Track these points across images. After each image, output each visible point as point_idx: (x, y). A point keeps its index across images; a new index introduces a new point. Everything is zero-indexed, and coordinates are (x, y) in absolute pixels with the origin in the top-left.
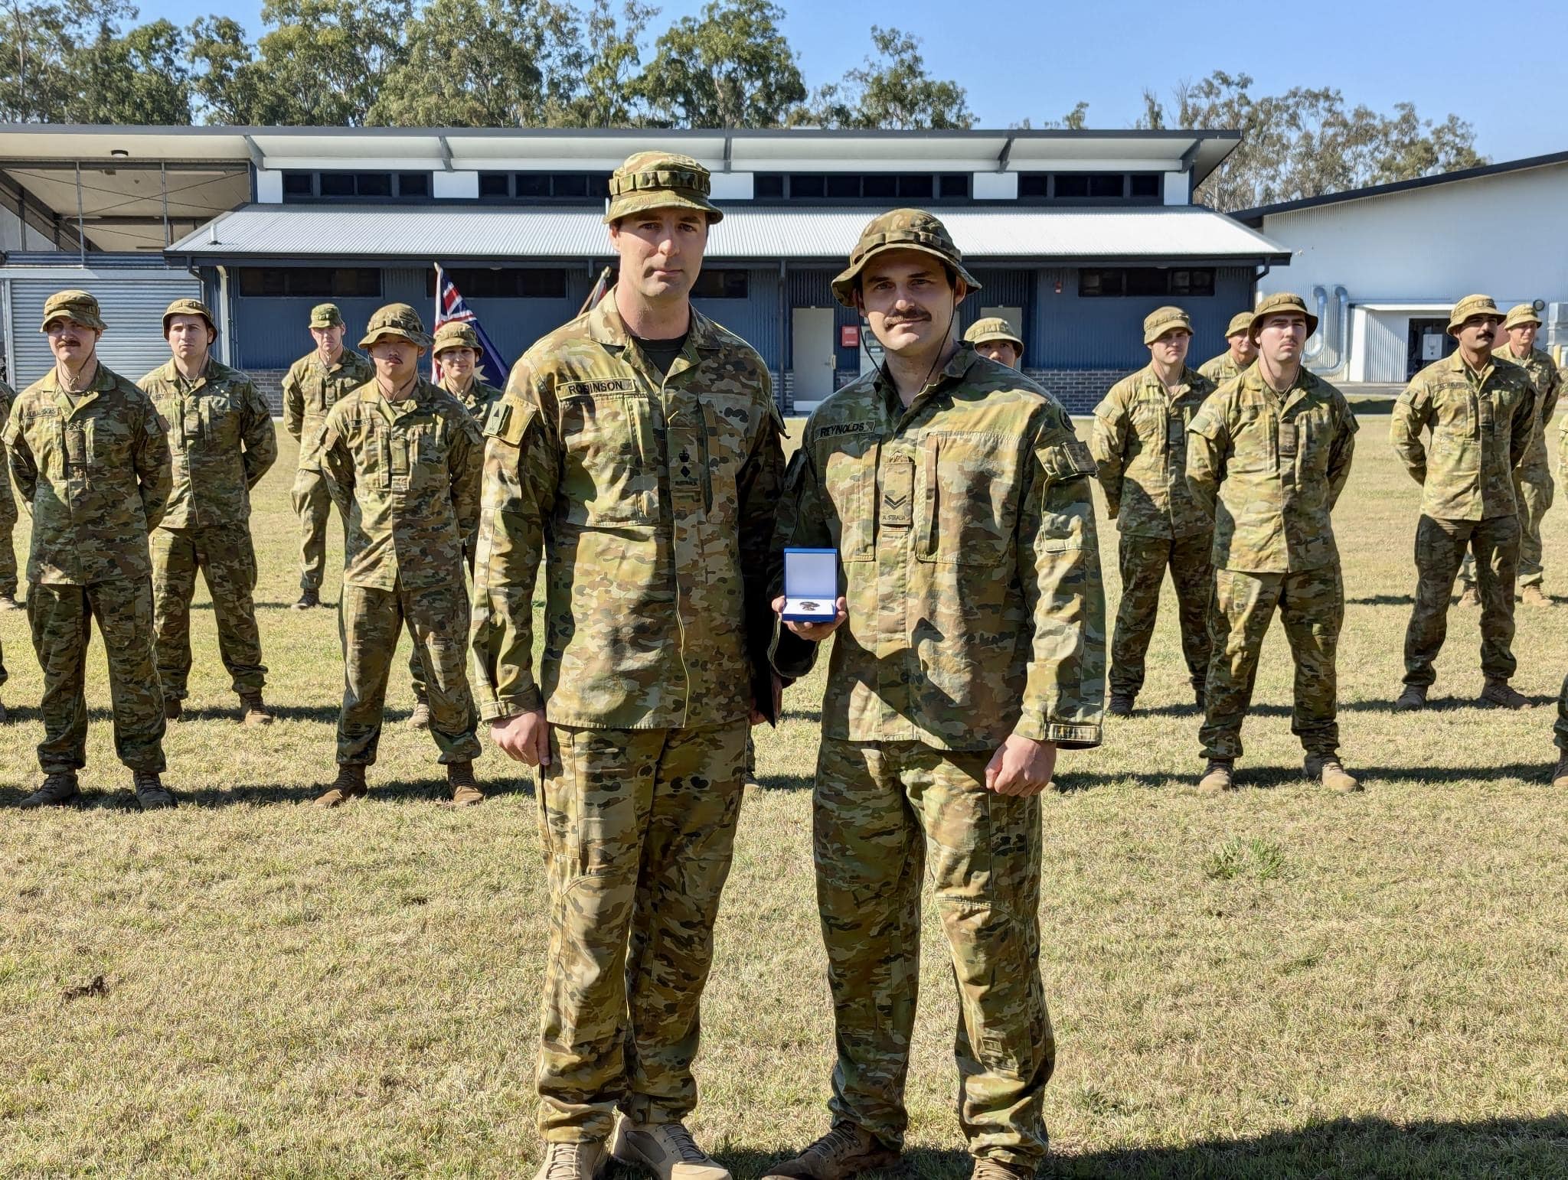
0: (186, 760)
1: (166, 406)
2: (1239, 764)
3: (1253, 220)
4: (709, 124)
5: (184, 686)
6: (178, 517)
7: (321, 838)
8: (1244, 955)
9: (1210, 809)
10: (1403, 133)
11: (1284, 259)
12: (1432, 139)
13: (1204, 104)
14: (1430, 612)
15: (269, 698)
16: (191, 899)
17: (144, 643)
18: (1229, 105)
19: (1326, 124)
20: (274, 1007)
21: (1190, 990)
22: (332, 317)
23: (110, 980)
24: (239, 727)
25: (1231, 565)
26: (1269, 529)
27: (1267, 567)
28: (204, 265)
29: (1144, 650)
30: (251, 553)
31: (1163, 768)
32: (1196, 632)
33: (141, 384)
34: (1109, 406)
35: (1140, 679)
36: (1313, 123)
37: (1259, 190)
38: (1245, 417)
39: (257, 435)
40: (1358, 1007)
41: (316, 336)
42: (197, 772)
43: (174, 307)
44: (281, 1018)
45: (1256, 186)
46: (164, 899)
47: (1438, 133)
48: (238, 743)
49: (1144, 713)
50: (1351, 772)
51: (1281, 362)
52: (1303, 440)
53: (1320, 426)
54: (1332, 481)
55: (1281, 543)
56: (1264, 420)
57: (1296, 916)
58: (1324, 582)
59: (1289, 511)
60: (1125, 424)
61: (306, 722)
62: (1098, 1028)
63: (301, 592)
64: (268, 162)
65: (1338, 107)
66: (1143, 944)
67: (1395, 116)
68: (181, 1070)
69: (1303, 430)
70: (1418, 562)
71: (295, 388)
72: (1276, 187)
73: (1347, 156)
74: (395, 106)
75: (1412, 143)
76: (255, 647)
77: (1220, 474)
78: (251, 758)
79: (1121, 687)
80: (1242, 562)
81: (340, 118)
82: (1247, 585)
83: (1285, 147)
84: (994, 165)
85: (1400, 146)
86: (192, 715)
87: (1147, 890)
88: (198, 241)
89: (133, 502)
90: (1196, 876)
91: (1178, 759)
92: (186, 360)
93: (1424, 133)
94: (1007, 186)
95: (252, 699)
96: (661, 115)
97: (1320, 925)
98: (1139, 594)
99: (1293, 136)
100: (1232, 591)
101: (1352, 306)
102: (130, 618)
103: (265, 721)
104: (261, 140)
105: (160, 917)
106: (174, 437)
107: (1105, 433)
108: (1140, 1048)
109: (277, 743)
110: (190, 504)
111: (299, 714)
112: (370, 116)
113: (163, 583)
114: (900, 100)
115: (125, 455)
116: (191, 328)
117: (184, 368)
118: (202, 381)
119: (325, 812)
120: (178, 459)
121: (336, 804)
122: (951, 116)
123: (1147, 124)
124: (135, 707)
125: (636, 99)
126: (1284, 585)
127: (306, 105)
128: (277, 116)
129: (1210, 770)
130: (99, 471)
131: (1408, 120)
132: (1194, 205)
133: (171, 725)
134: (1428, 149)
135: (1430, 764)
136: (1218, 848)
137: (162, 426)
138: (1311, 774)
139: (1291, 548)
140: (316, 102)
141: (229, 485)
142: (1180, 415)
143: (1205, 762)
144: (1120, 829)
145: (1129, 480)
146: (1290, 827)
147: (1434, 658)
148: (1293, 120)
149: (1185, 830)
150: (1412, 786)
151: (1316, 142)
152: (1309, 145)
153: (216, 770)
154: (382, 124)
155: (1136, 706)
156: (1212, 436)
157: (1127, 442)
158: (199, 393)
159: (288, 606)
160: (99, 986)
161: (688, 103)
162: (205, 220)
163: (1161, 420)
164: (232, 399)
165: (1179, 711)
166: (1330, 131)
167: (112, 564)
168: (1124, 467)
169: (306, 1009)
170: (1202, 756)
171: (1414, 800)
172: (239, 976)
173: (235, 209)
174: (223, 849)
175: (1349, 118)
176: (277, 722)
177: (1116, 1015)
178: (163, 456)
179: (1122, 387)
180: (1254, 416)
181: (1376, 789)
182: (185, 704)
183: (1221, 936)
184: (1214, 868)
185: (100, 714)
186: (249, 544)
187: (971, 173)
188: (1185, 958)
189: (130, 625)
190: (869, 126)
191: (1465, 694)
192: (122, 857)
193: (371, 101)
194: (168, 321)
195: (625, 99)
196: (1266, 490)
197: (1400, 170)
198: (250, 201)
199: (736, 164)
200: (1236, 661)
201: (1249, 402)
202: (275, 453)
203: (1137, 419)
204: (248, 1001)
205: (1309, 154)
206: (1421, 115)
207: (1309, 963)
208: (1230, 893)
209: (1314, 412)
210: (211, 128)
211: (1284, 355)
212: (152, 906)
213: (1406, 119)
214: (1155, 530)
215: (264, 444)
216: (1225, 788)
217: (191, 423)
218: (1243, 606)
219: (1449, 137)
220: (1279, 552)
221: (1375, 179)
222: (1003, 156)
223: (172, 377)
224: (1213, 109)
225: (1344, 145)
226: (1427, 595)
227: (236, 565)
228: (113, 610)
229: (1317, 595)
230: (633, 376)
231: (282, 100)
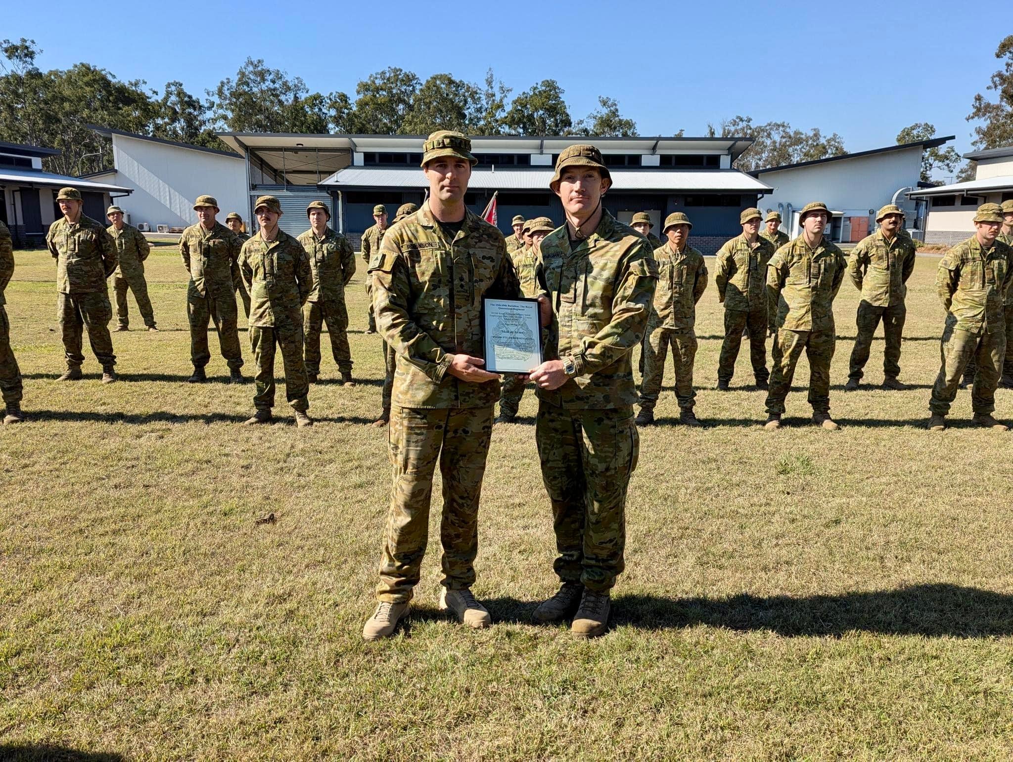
0: (318, 403)
1: (308, 248)
2: (783, 416)
3: (755, 175)
4: (532, 135)
5: (318, 368)
6: (314, 297)
7: (374, 442)
8: (805, 517)
9: (773, 438)
10: (814, 141)
11: (770, 191)
12: (825, 143)
13: (732, 129)
14: (863, 346)
15: (354, 375)
16: (317, 473)
17: (299, 353)
18: (743, 129)
19: (783, 137)
20: (351, 532)
21: (783, 536)
22: (383, 210)
23: (277, 515)
24: (342, 388)
25: (784, 327)
26: (803, 311)
27: (801, 329)
28: (333, 190)
29: (734, 362)
30: (346, 313)
31: (747, 416)
32: (757, 354)
33: (298, 239)
34: (724, 251)
35: (731, 374)
36: (776, 137)
37: (753, 164)
38: (795, 259)
39: (347, 261)
40: (868, 548)
41: (376, 218)
42: (323, 408)
43: (312, 205)
44: (354, 539)
45: (753, 163)
46: (304, 472)
47: (828, 141)
48: (340, 395)
49: (735, 389)
50: (835, 421)
51: (815, 234)
52: (822, 271)
53: (830, 264)
54: (833, 290)
55: (809, 317)
56: (805, 260)
57: (825, 495)
58: (827, 336)
59: (813, 303)
60: (730, 260)
61: (369, 386)
62: (742, 557)
63: (369, 327)
64: (358, 149)
65: (788, 130)
66: (755, 508)
67: (811, 134)
68: (307, 566)
69: (823, 266)
70: (858, 324)
71: (366, 240)
72: (761, 163)
73: (790, 150)
74: (408, 129)
75: (817, 145)
76: (348, 353)
77: (782, 285)
78: (346, 402)
79: (724, 377)
80: (790, 325)
81: (387, 132)
82: (792, 337)
83: (765, 147)
84: (651, 152)
85: (812, 146)
86: (321, 382)
87: (751, 480)
88: (330, 181)
89: (294, 291)
90: (774, 472)
91: (753, 412)
92: (317, 228)
93: (823, 141)
94: (656, 161)
95: (347, 377)
96: (513, 132)
97: (838, 500)
98: (733, 336)
99: (768, 142)
100: (785, 339)
101: (794, 211)
102: (293, 342)
103: (352, 385)
104: (354, 140)
105: (302, 481)
106: (312, 262)
107: (721, 264)
108: (765, 569)
109: (357, 395)
110: (319, 291)
111: (367, 382)
112: (398, 131)
113: (308, 325)
114: (609, 126)
115: (292, 270)
116: (318, 214)
117: (316, 232)
118: (324, 237)
119: (377, 429)
120: (314, 272)
121: (382, 426)
122: (629, 133)
123: (708, 136)
124: (295, 381)
125: (504, 125)
126: (809, 337)
127: (374, 128)
128: (362, 131)
129: (771, 419)
130: (280, 276)
131: (817, 135)
132: (732, 169)
133: (312, 387)
134: (824, 148)
135: (868, 417)
136: (781, 458)
137: (307, 257)
138: (816, 421)
139: (813, 319)
140: (378, 126)
141: (335, 282)
142: (756, 256)
143: (767, 415)
144: (733, 447)
145: (731, 285)
146: (812, 448)
147: (863, 366)
148: (769, 135)
149: (763, 448)
150: (863, 428)
151: (777, 145)
152: (775, 146)
153: (331, 407)
154: (404, 134)
155: (729, 386)
156: (779, 267)
157: (730, 268)
158: (323, 242)
159: (363, 333)
160: (272, 519)
161: (524, 128)
162: (333, 172)
163: (747, 259)
164: (336, 245)
165: (749, 388)
166: (784, 140)
167: (287, 317)
168: (728, 279)
169: (367, 534)
170: (766, 412)
171: (866, 435)
172: (336, 515)
173: (345, 168)
174: (332, 447)
175: (792, 134)
176: (358, 386)
177: (749, 549)
178: (308, 270)
179: (729, 244)
180: (800, 259)
181: (847, 429)
182: (318, 377)
183: (791, 506)
184: (780, 468)
185: (280, 381)
186: (345, 309)
187: (641, 155)
188: (777, 516)
189: (293, 345)
190: (596, 136)
191: (875, 382)
192: (287, 451)
193: (399, 126)
194: (309, 210)
195: (500, 126)
196: (803, 293)
197: (812, 156)
198: (351, 165)
199: (545, 151)
200: (785, 370)
201: (798, 252)
202: (355, 269)
203: (736, 258)
204: (339, 528)
205: (774, 150)
206: (822, 134)
207: (837, 522)
208: (791, 482)
209: (828, 258)
210: (336, 135)
211: (816, 230)
212: (299, 475)
213: (815, 135)
214: (742, 307)
215: (350, 265)
216: (778, 427)
217: (319, 256)
218: (790, 346)
219: (833, 143)
220: (808, 321)
221: (801, 160)
222: (654, 148)
223: (311, 235)
224: (736, 131)
225: (790, 146)
226: (862, 339)
227: (339, 318)
228: (286, 339)
229: (824, 342)
230: (438, 241)
231: (364, 125)
